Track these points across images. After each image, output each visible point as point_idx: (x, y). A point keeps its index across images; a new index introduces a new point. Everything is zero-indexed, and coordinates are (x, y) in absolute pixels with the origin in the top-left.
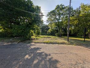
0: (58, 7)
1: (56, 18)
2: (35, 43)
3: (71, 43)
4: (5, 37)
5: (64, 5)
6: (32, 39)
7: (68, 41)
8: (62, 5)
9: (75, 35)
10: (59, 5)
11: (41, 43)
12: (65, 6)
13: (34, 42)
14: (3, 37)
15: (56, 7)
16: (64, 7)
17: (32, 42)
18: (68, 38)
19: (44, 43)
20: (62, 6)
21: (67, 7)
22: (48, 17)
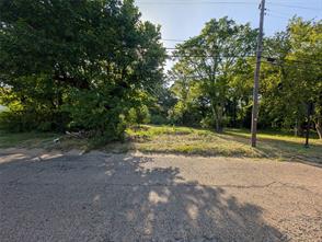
0: (213, 27)
1: (203, 66)
2: (146, 152)
3: (267, 151)
4: (28, 129)
5: (232, 21)
6: (130, 139)
7: (254, 145)
8: (228, 19)
9: (266, 126)
10: (218, 20)
11: (164, 152)
12: (238, 24)
13: (140, 150)
14: (21, 131)
15: (204, 27)
16: (232, 27)
17: (134, 150)
18: (254, 136)
19: (176, 152)
20: (228, 22)
21: (242, 27)
22: (177, 61)
